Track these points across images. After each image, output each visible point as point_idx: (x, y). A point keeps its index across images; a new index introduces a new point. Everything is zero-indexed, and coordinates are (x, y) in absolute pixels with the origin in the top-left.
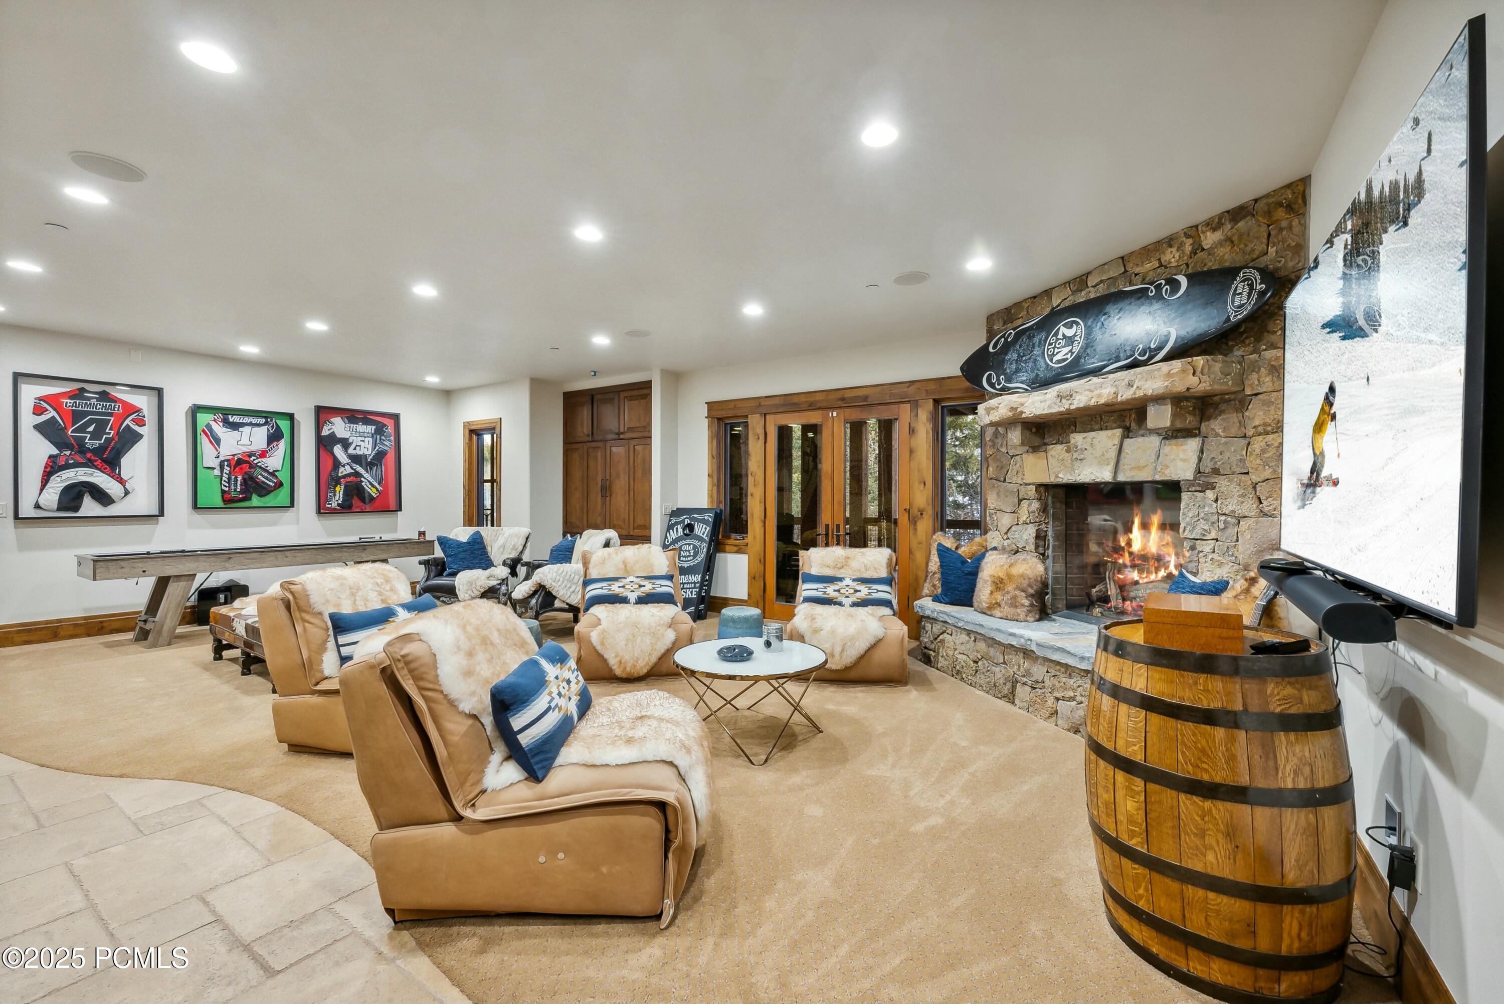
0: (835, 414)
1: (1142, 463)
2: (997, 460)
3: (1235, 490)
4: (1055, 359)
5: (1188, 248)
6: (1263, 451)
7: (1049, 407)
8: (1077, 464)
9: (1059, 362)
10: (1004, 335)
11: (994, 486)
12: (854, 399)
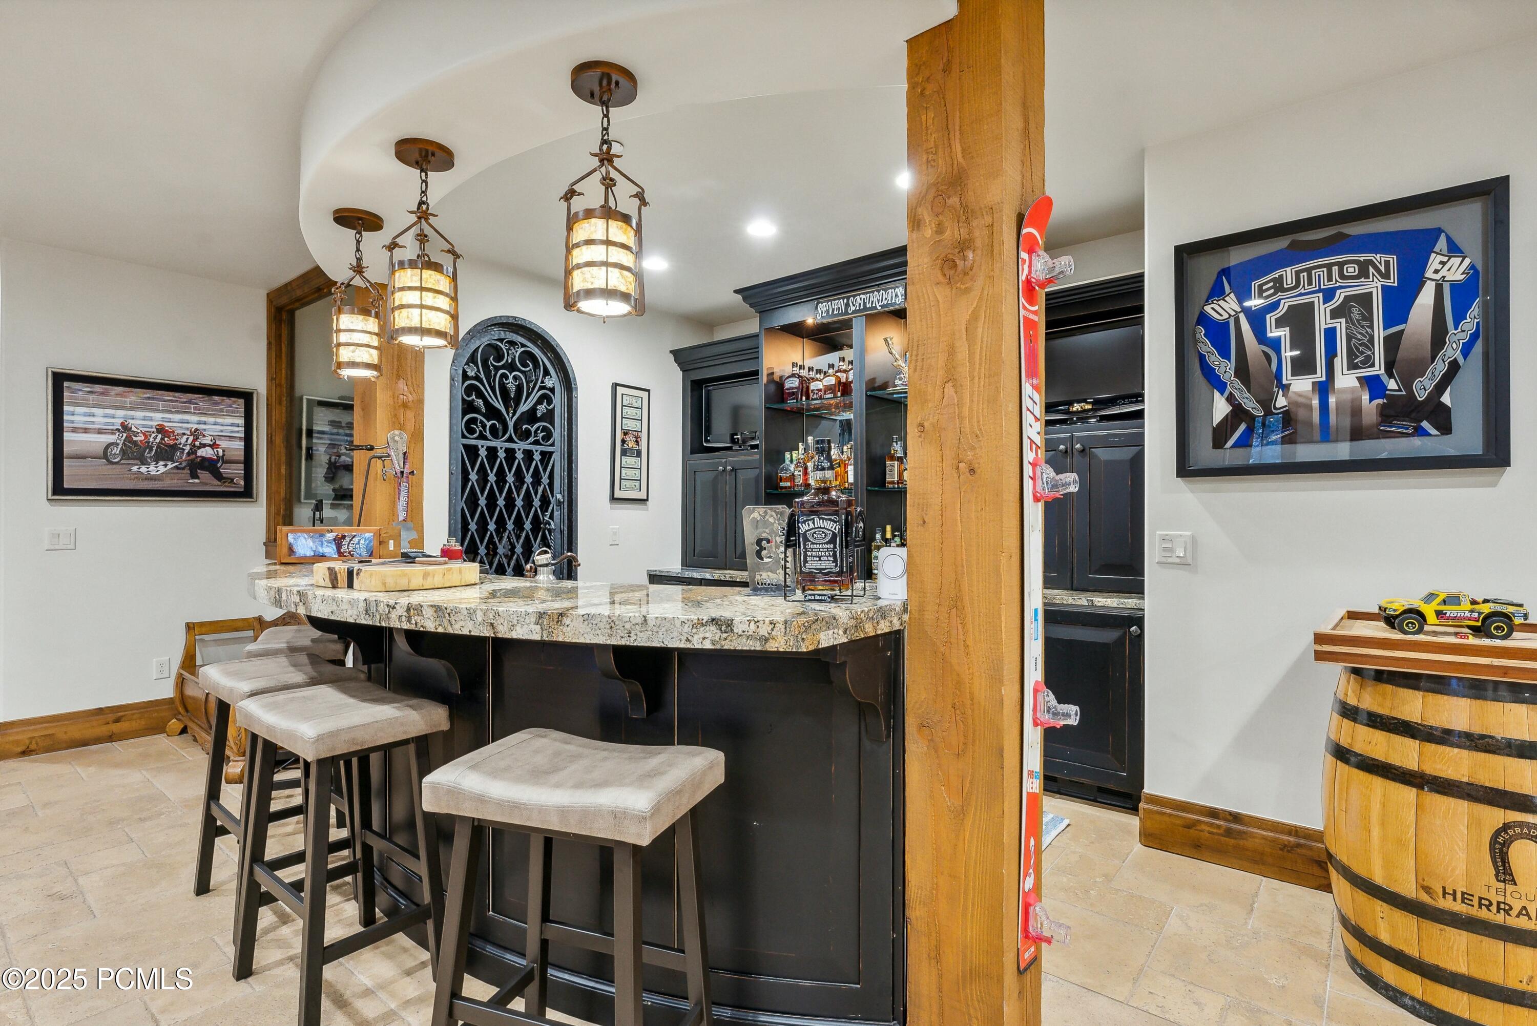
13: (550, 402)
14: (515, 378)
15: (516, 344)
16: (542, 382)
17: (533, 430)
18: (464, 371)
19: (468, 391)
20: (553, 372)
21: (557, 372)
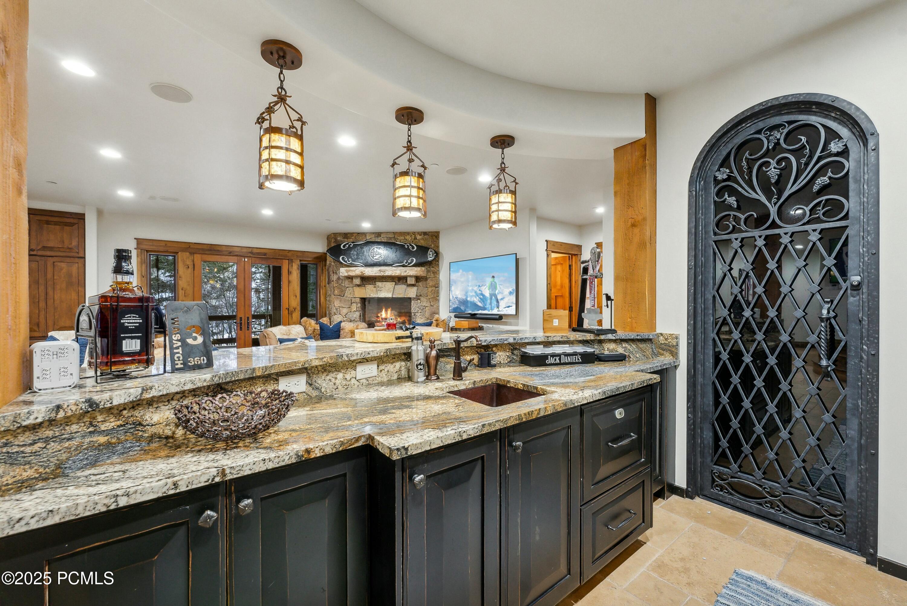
0: (246, 260)
1: (401, 292)
2: (339, 288)
3: (426, 300)
4: (374, 258)
5: (413, 238)
8: (379, 292)
10: (348, 244)
11: (338, 298)
12: (258, 254)
13: (839, 166)
14: (779, 161)
15: (781, 125)
16: (824, 150)
18: (715, 178)
19: (719, 194)
20: (844, 132)
21: (850, 130)
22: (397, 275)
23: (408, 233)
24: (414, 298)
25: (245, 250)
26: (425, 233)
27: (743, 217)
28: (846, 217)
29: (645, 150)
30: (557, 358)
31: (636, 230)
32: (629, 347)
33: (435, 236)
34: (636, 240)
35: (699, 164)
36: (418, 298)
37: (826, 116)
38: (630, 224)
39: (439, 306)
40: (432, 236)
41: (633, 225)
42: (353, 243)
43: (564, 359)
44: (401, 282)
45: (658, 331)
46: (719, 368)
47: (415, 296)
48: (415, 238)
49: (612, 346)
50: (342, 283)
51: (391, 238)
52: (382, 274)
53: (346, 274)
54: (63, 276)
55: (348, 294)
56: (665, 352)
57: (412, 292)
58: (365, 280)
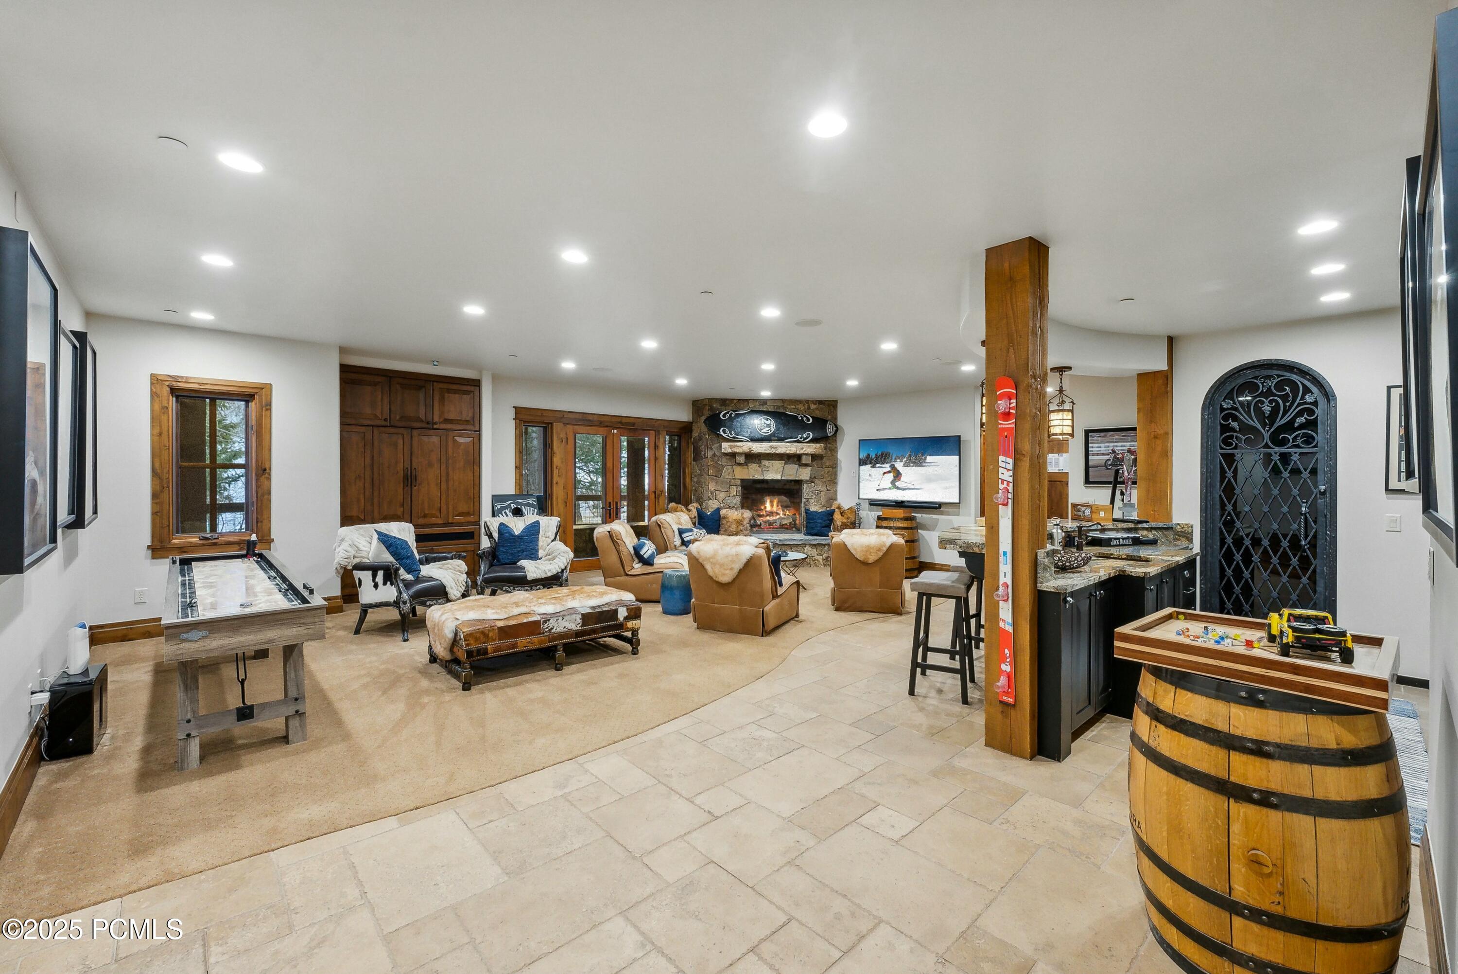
0: (615, 431)
1: (791, 473)
2: (714, 467)
3: (821, 484)
4: (762, 431)
5: (806, 407)
6: (828, 472)
7: (765, 450)
8: (765, 472)
9: (763, 432)
10: (728, 413)
11: (713, 479)
12: (627, 424)
13: (1311, 412)
14: (1271, 402)
15: (1272, 376)
16: (1303, 398)
17: (1290, 438)
18: (1221, 406)
19: (1225, 418)
20: (1314, 389)
21: (1319, 389)
22: (792, 452)
23: (800, 402)
24: (807, 481)
25: (614, 420)
26: (820, 402)
27: (1244, 438)
28: (1315, 446)
29: (1168, 380)
30: (1118, 541)
31: (1158, 442)
32: (1157, 534)
33: (831, 405)
34: (1159, 449)
35: (1210, 395)
36: (812, 480)
37: (1303, 377)
38: (1152, 436)
39: (836, 491)
40: (829, 406)
41: (1156, 437)
42: (734, 411)
43: (1122, 542)
44: (791, 460)
45: (1174, 521)
46: (1224, 549)
47: (808, 479)
48: (809, 408)
49: (1145, 533)
50: (718, 460)
51: (779, 407)
52: (773, 451)
53: (730, 451)
54: (461, 453)
55: (726, 473)
56: (1181, 538)
57: (805, 474)
58: (751, 457)
